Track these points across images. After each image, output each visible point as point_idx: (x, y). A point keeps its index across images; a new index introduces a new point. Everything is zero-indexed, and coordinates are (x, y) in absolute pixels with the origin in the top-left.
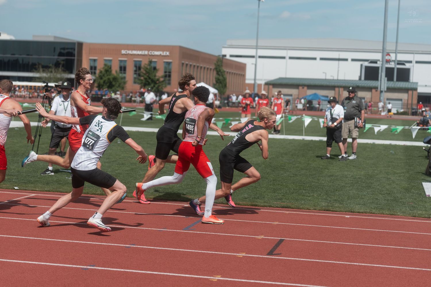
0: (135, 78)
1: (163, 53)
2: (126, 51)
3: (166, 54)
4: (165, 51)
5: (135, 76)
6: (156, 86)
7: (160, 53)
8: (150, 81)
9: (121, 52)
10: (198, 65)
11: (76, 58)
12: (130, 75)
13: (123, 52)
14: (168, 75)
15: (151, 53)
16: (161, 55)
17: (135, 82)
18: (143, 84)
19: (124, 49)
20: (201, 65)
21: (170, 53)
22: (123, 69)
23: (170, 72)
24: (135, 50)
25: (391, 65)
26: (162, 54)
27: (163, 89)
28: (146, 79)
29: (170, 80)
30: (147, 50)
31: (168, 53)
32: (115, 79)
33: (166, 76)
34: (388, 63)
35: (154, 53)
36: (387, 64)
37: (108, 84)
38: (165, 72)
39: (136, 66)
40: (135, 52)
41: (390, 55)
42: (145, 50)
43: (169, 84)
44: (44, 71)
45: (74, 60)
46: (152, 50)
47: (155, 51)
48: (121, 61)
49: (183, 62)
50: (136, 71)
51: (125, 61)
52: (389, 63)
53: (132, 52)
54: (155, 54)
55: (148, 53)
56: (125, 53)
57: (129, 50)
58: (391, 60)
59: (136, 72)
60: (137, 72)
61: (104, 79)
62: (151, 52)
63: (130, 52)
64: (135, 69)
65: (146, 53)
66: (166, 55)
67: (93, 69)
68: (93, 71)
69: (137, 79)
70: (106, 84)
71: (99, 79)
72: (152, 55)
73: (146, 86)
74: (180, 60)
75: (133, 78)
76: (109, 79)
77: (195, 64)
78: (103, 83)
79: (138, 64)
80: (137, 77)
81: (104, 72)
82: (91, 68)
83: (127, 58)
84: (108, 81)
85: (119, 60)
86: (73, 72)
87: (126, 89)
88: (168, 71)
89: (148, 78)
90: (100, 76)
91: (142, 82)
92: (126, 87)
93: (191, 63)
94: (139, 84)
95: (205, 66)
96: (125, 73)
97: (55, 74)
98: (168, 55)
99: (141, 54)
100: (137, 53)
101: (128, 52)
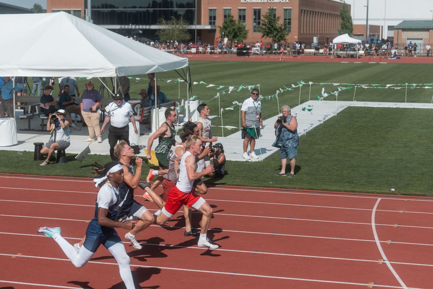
0: (255, 27)
5: (255, 24)
6: (279, 34)
8: (272, 29)
9: (240, 1)
10: (313, 10)
11: (196, 9)
12: (249, 24)
14: (288, 22)
16: (280, 2)
17: (255, 31)
20: (316, 10)
22: (242, 18)
23: (290, 20)
26: (282, 1)
27: (285, 37)
28: (269, 28)
29: (290, 28)
33: (286, 24)
37: (233, 34)
38: (285, 20)
39: (255, 15)
43: (290, 31)
44: (167, 24)
48: (240, 10)
49: (302, 8)
50: (255, 19)
51: (244, 10)
54: (275, 2)
55: (268, 1)
56: (245, 2)
60: (257, 21)
61: (229, 29)
65: (266, 1)
66: (286, 2)
67: (212, 19)
68: (212, 21)
69: (257, 27)
70: (231, 34)
71: (224, 30)
72: (271, 2)
73: (270, 35)
74: (299, 7)
75: (253, 27)
76: (234, 29)
77: (311, 10)
78: (228, 34)
79: (257, 13)
80: (257, 25)
81: (228, 23)
82: (210, 18)
83: (246, 7)
84: (232, 32)
85: (238, 9)
86: (194, 23)
87: (248, 38)
88: (287, 18)
89: (271, 27)
90: (224, 27)
91: (265, 30)
92: (248, 36)
93: (308, 9)
94: (261, 33)
95: (319, 11)
96: (245, 22)
97: (177, 26)
98: (288, 2)
99: (260, 3)
100: (256, 2)
101: (247, 0)
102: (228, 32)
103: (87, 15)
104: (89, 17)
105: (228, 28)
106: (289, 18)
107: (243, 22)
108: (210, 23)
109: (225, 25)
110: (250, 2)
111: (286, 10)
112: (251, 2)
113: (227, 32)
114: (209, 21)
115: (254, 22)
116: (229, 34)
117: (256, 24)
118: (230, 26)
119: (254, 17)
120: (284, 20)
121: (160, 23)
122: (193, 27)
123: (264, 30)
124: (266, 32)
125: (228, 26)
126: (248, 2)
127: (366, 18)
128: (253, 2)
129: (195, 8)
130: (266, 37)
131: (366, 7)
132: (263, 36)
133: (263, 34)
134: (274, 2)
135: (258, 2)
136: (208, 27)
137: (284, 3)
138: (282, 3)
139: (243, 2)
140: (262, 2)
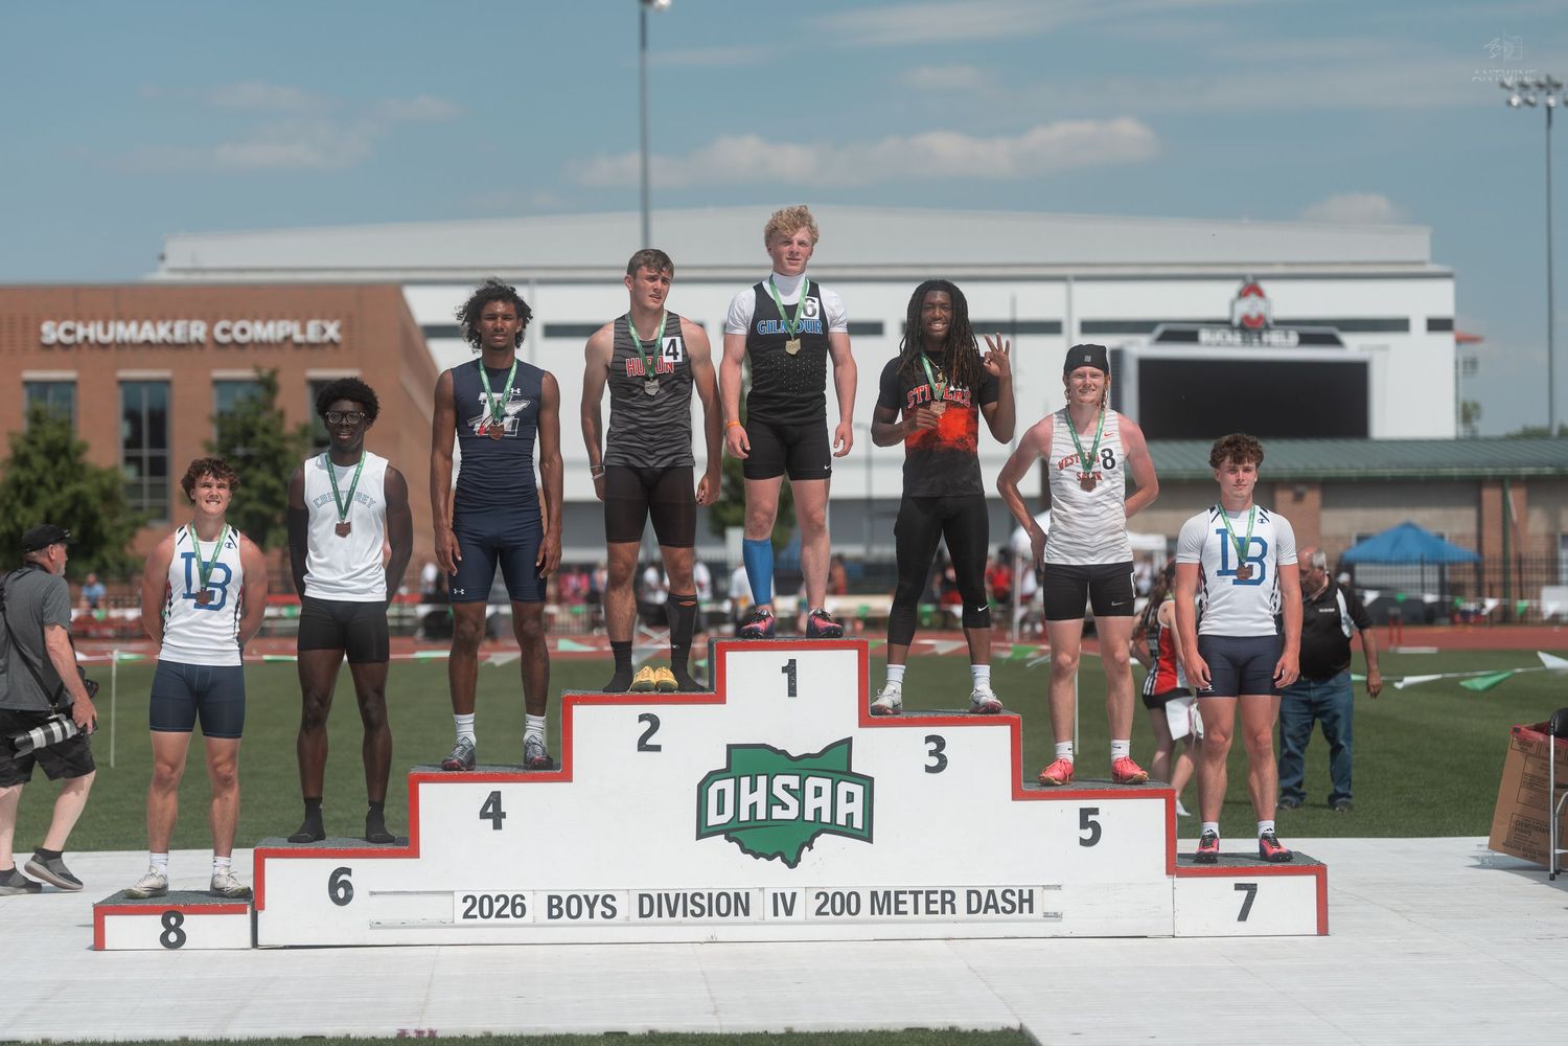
1: (304, 331)
2: (69, 324)
3: (324, 331)
4: (310, 317)
5: (131, 471)
7: (288, 330)
9: (40, 333)
13: (51, 332)
15: (225, 331)
16: (288, 338)
19: (58, 318)
21: (339, 330)
24: (126, 318)
25: (1269, 344)
26: (298, 338)
30: (202, 317)
31: (332, 331)
34: (1256, 340)
35: (243, 331)
36: (1251, 343)
39: (132, 416)
40: (124, 332)
41: (1260, 294)
42: (189, 317)
46: (233, 318)
47: (253, 318)
48: (40, 388)
50: (132, 443)
52: (1260, 338)
53: (106, 332)
54: (256, 338)
55: (210, 333)
56: (67, 339)
57: (86, 318)
58: (1270, 321)
59: (134, 452)
60: (146, 452)
61: (44, 501)
62: (223, 324)
63: (94, 331)
64: (124, 430)
65: (198, 330)
66: (326, 338)
69: (146, 490)
72: (234, 343)
79: (144, 403)
80: (146, 480)
83: (76, 367)
84: (71, 513)
85: (27, 384)
90: (17, 484)
98: (337, 337)
99: (165, 344)
100: (142, 337)
101: (81, 332)
102: (42, 515)
105: (42, 491)
109: (24, 475)
110: (102, 338)
112: (109, 338)
115: (127, 459)
117: (140, 474)
118: (50, 479)
119: (127, 430)
125: (40, 482)
126: (86, 338)
128: (118, 339)
134: (252, 343)
135: (147, 343)
137: (312, 346)
138: (298, 346)
139: (59, 343)
140: (179, 336)
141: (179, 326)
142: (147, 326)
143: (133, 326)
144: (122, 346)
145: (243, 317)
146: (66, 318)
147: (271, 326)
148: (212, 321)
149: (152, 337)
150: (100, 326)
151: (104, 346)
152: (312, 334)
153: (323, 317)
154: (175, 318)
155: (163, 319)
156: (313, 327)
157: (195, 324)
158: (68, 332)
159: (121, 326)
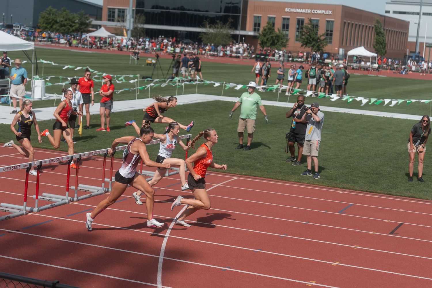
0: (297, 36)
1: (326, 12)
2: (290, 9)
4: (327, 10)
5: (297, 33)
8: (311, 39)
9: (285, 10)
10: (360, 24)
11: (241, 15)
12: (292, 32)
13: (287, 10)
14: (329, 34)
15: (314, 11)
16: (323, 13)
17: (297, 40)
18: (304, 43)
20: (363, 24)
21: (332, 12)
22: (286, 26)
23: (332, 31)
26: (325, 13)
28: (307, 38)
29: (331, 39)
30: (310, 9)
31: (330, 12)
32: (278, 36)
33: (327, 35)
35: (316, 12)
37: (271, 42)
38: (327, 31)
39: (298, 24)
40: (298, 10)
42: (308, 9)
43: (331, 42)
44: (210, 27)
45: (239, 16)
46: (315, 9)
47: (318, 9)
48: (284, 19)
49: (345, 21)
50: (298, 29)
51: (288, 19)
55: (311, 12)
56: (289, 11)
57: (292, 8)
60: (300, 30)
61: (267, 36)
63: (293, 10)
65: (309, 11)
66: (329, 13)
67: (257, 26)
68: (257, 28)
69: (299, 36)
70: (269, 41)
71: (263, 36)
73: (308, 45)
74: (342, 19)
75: (295, 36)
76: (272, 37)
77: (356, 23)
78: (266, 41)
79: (300, 22)
81: (267, 30)
82: (255, 25)
83: (290, 16)
84: (271, 39)
85: (282, 18)
86: (238, 28)
87: (288, 47)
88: (329, 30)
89: (309, 37)
90: (263, 34)
91: (304, 40)
92: (288, 44)
93: (353, 22)
94: (300, 42)
95: (367, 25)
96: (288, 31)
97: (221, 30)
98: (331, 13)
99: (304, 13)
100: (301, 11)
101: (291, 10)
103: (129, 14)
104: (130, 15)
106: (331, 30)
107: (286, 30)
108: (255, 30)
110: (295, 11)
111: (328, 22)
113: (265, 39)
114: (254, 27)
115: (297, 31)
116: (268, 42)
117: (299, 34)
119: (297, 26)
120: (325, 30)
121: (203, 26)
122: (238, 32)
123: (302, 40)
124: (305, 41)
127: (416, 35)
129: (240, 13)
130: (305, 47)
131: (417, 25)
132: (302, 46)
133: (302, 44)
134: (318, 14)
135: (301, 12)
136: (251, 33)
137: (328, 14)
138: (325, 14)
139: (288, 12)
140: (306, 12)
141: (306, 10)
142: (302, 10)
143: (299, 10)
144: (298, 13)
145: (317, 9)
146: (289, 8)
147: (321, 11)
148: (312, 9)
149: (302, 12)
150: (294, 9)
151: (295, 13)
152: (327, 13)
153: (329, 10)
154: (306, 9)
155: (304, 9)
156: (327, 12)
157: (309, 10)
158: (290, 10)
159: (297, 9)
